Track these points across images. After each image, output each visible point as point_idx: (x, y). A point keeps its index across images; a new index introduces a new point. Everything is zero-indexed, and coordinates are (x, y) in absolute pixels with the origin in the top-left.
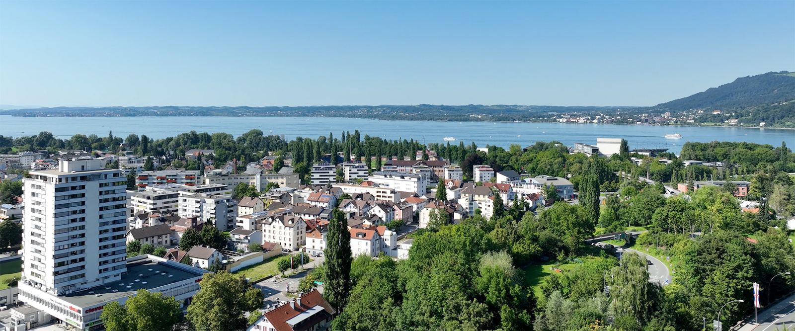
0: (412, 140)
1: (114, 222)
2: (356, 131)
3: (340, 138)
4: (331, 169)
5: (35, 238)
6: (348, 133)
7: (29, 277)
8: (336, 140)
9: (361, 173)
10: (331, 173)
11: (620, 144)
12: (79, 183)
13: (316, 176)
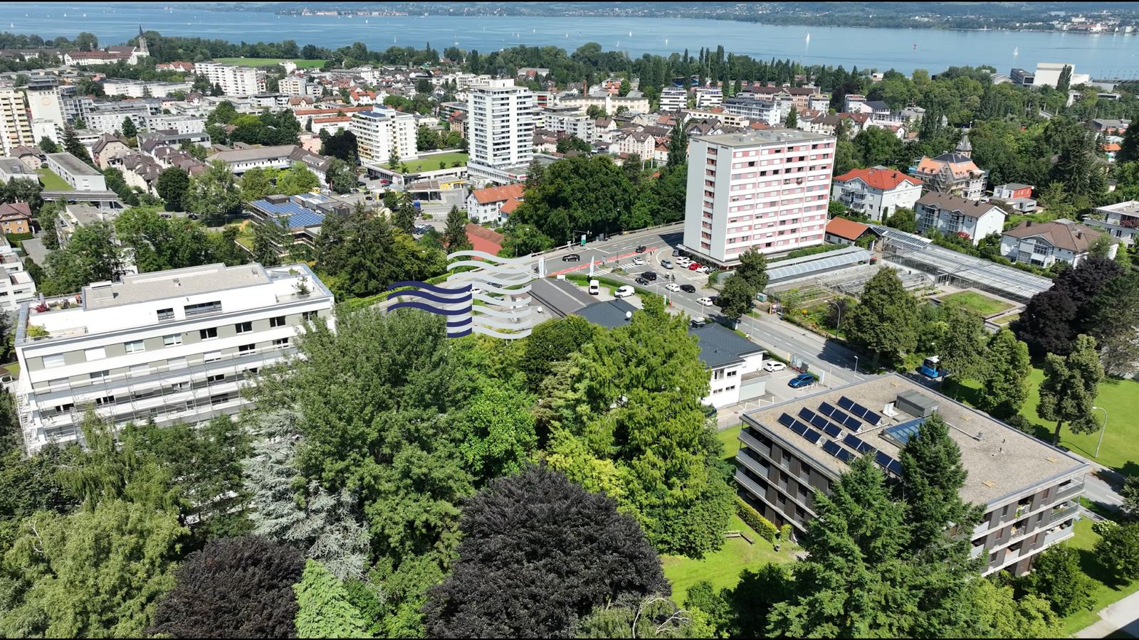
0: (788, 61)
1: (526, 125)
2: (719, 47)
3: (697, 56)
4: (682, 94)
5: (478, 133)
6: (708, 51)
7: (474, 159)
8: (692, 58)
9: (715, 100)
10: (682, 98)
11: (1060, 72)
12: (505, 95)
13: (666, 101)
